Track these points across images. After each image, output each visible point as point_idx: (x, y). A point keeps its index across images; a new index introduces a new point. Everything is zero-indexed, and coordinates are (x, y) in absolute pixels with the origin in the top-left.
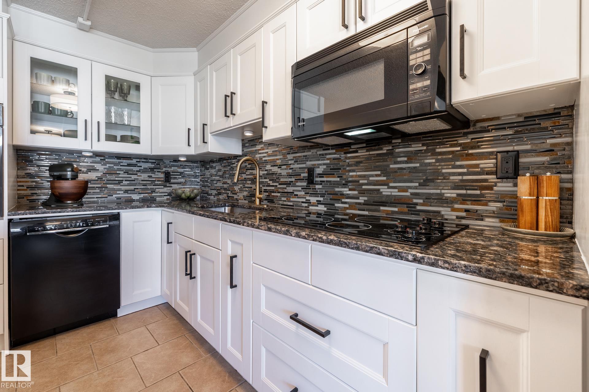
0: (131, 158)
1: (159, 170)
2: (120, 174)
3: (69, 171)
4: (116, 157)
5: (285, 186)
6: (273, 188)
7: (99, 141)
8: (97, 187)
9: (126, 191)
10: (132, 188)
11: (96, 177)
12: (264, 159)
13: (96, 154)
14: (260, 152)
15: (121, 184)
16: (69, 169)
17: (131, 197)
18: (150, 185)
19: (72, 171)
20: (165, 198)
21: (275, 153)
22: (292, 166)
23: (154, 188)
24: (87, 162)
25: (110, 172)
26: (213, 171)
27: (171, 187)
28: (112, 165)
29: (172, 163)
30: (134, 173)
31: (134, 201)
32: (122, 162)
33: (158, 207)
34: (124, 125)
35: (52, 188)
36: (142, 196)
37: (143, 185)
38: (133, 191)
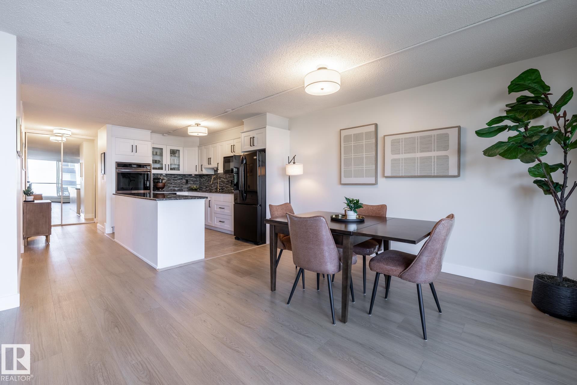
0: (176, 175)
1: (184, 179)
2: (172, 181)
5: (226, 185)
7: (168, 170)
10: (175, 185)
13: (167, 175)
15: (172, 184)
16: (161, 180)
17: (175, 189)
20: (186, 189)
22: (228, 179)
23: (182, 186)
24: (163, 177)
26: (204, 179)
27: (188, 185)
28: (170, 178)
29: (189, 177)
30: (176, 180)
32: (172, 176)
34: (175, 164)
37: (179, 185)
38: (175, 187)
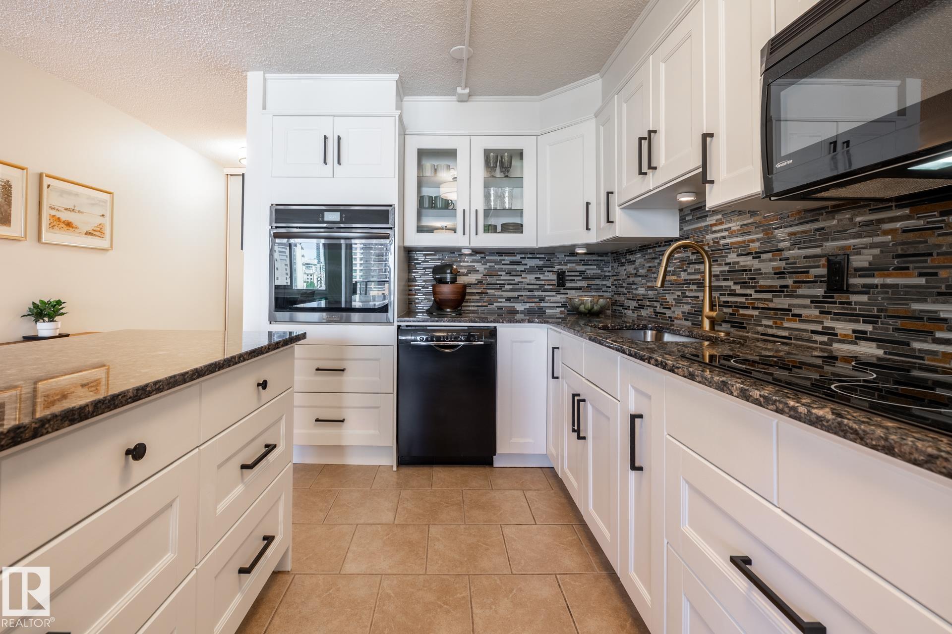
0: (514, 253)
1: (550, 269)
2: (501, 275)
3: (448, 273)
4: (497, 253)
5: (769, 296)
6: (742, 299)
7: (477, 234)
8: (477, 293)
9: (508, 299)
10: (516, 294)
11: (476, 280)
12: (722, 242)
13: (476, 251)
14: (714, 229)
15: (503, 289)
16: (449, 271)
17: (514, 307)
18: (538, 290)
19: (451, 273)
20: (558, 310)
21: (747, 229)
22: (786, 254)
23: (542, 295)
24: (468, 262)
25: (490, 274)
26: (630, 269)
27: (567, 294)
28: (493, 264)
29: (567, 258)
30: (518, 274)
31: (518, 314)
32: (504, 260)
33: (542, 323)
34: (505, 209)
35: (434, 293)
36: (527, 306)
37: (529, 291)
38: (516, 299)
